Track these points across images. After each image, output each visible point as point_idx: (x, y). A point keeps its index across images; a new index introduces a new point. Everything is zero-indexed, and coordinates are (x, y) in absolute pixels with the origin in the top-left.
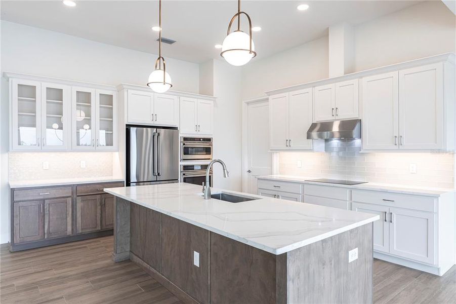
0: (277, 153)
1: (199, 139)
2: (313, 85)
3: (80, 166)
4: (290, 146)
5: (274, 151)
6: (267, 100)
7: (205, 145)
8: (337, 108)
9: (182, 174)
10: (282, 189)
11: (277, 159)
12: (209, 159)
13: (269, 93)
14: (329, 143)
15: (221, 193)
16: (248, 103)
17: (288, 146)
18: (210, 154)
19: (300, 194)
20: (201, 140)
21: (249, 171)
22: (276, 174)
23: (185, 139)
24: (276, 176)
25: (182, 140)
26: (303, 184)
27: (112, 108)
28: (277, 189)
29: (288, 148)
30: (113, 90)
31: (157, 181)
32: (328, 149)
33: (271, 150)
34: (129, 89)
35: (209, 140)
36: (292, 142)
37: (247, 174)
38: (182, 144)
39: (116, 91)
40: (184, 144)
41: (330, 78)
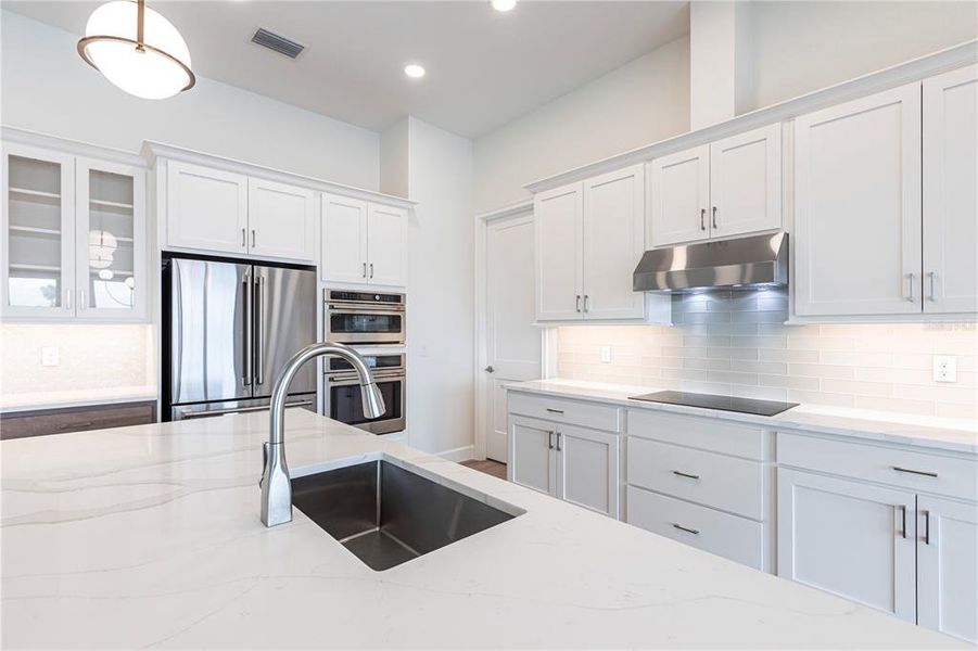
0: (550, 328)
1: (372, 297)
2: (647, 155)
3: (42, 362)
4: (586, 311)
5: (547, 325)
6: (530, 209)
7: (387, 310)
8: (715, 209)
9: (327, 379)
10: (568, 417)
11: (551, 340)
12: (398, 342)
13: (534, 188)
14: (684, 302)
15: (379, 458)
16: (487, 221)
17: (581, 310)
18: (399, 331)
19: (616, 433)
20: (377, 298)
21: (490, 370)
22: (550, 378)
23: (335, 295)
24: (550, 384)
25: (328, 298)
26: (625, 408)
27: (131, 212)
28: (554, 417)
29: (580, 316)
30: (135, 165)
31: (252, 398)
32: (679, 318)
33: (539, 321)
34: (172, 158)
35: (397, 298)
36: (590, 301)
37: (483, 376)
38: (327, 307)
39: (143, 167)
40: (332, 307)
41: (692, 131)
